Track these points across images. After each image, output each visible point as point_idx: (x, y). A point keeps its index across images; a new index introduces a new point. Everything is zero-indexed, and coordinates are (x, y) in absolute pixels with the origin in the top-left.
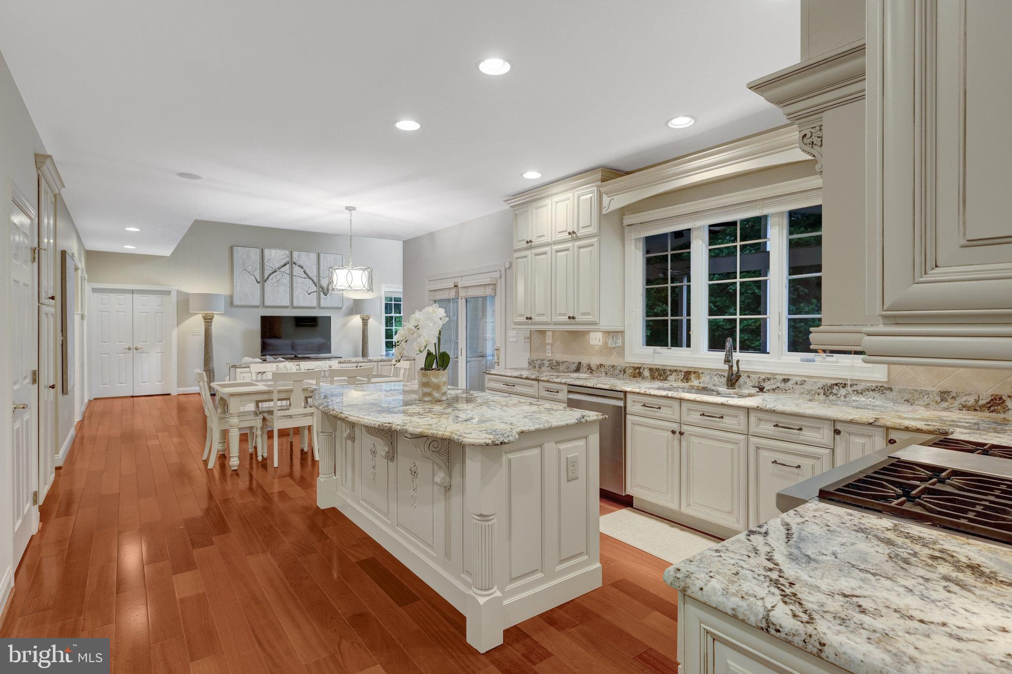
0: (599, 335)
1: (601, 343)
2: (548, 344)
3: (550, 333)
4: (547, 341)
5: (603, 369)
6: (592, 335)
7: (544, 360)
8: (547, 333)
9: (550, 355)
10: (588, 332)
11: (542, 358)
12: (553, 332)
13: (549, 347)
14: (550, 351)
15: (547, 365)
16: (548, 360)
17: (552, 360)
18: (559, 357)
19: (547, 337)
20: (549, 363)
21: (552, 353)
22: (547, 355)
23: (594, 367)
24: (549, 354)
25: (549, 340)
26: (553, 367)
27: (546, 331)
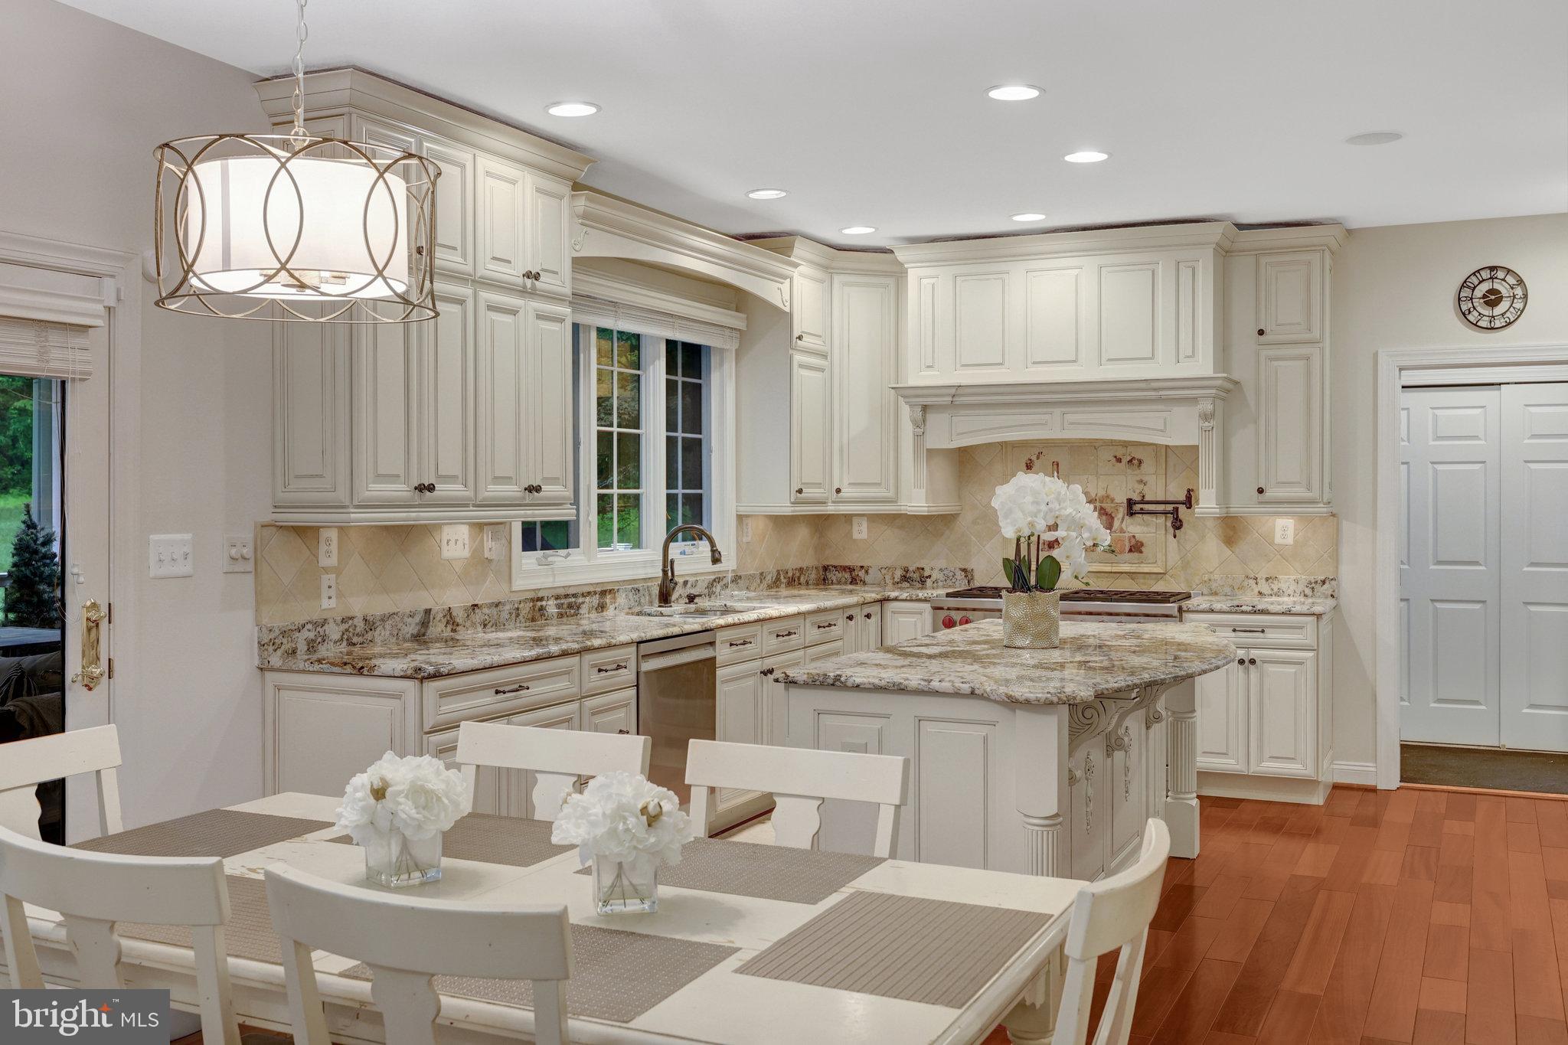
0: (463, 532)
1: (466, 553)
2: (326, 570)
3: (334, 534)
4: (324, 561)
5: (478, 617)
6: (448, 533)
7: (325, 622)
8: (324, 534)
9: (333, 603)
10: (438, 527)
11: (316, 616)
12: (342, 529)
13: (328, 579)
14: (332, 592)
15: (336, 636)
16: (339, 619)
17: (352, 618)
18: (360, 606)
19: (323, 548)
20: (345, 626)
21: (340, 595)
22: (326, 604)
23: (459, 616)
24: (328, 604)
25: (329, 553)
26: (355, 640)
27: (318, 528)
